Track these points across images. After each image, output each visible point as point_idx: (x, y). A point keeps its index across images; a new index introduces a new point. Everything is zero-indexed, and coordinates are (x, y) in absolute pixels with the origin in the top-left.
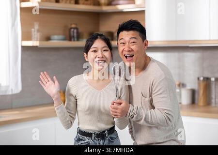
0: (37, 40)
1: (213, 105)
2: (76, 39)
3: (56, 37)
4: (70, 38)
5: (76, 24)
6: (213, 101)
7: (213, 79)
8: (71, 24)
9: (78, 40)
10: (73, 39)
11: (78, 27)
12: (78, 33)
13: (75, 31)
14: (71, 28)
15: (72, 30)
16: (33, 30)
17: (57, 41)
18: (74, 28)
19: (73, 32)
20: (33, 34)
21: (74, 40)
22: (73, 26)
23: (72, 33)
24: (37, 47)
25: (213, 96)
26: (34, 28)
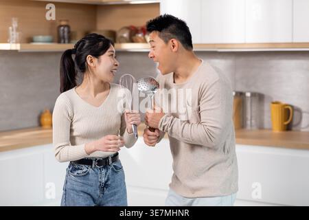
0: (16, 43)
1: (249, 127)
2: (66, 41)
3: (41, 38)
4: (59, 40)
5: (67, 21)
6: (249, 122)
7: (248, 94)
8: (61, 21)
9: (69, 42)
10: (62, 41)
11: (70, 24)
12: (69, 32)
13: (66, 29)
14: (61, 26)
15: (62, 28)
16: (11, 28)
17: (42, 44)
18: (65, 26)
19: (63, 30)
20: (11, 33)
21: (64, 42)
22: (63, 23)
23: (61, 32)
24: (16, 51)
25: (249, 116)
26: (12, 26)
